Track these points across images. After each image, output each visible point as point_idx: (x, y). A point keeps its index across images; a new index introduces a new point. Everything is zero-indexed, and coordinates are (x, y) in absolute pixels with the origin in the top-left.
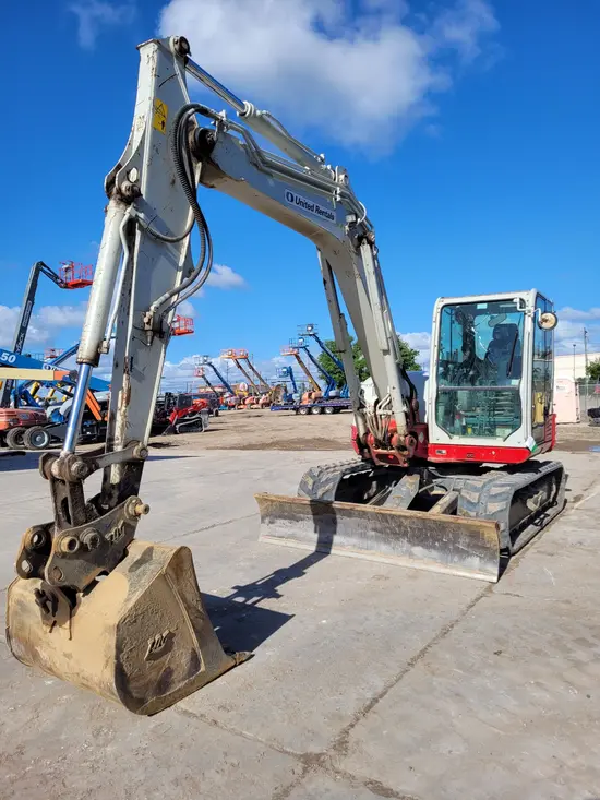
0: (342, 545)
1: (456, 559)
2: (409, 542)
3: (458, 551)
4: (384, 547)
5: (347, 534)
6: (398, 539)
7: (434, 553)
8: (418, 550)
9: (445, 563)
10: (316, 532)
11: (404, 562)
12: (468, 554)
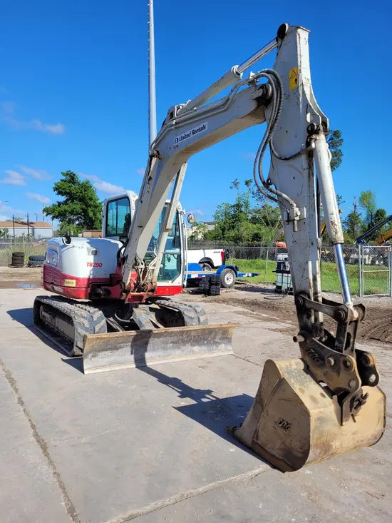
0: (152, 358)
1: (214, 347)
2: (191, 345)
3: (216, 343)
4: (178, 352)
5: (154, 350)
6: (185, 345)
7: (204, 348)
8: (196, 348)
9: (210, 351)
10: (132, 354)
11: (190, 358)
12: (220, 343)
